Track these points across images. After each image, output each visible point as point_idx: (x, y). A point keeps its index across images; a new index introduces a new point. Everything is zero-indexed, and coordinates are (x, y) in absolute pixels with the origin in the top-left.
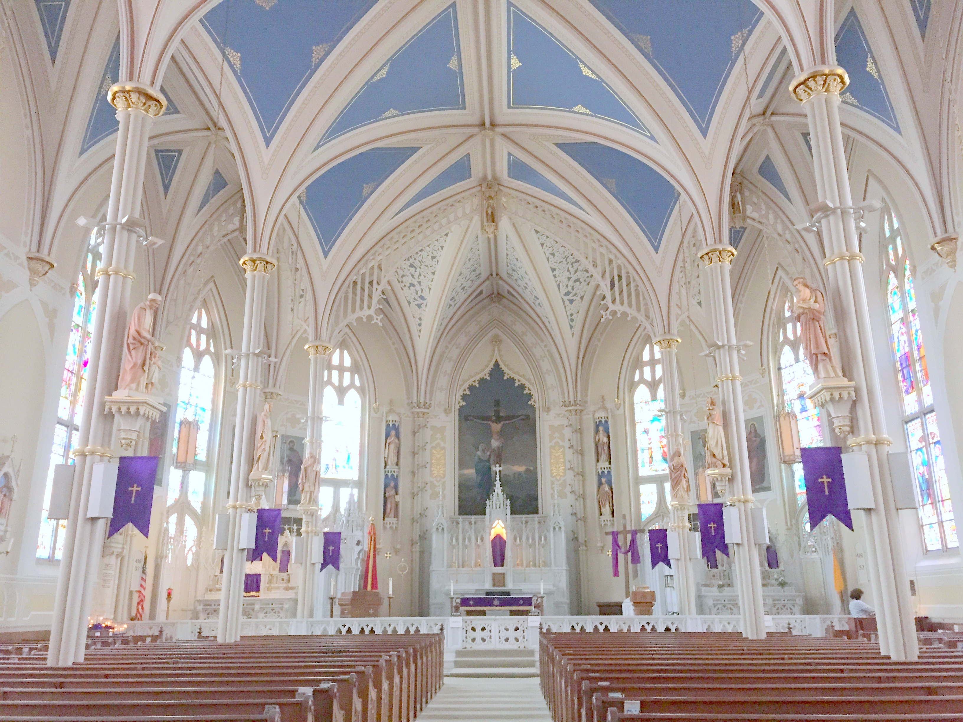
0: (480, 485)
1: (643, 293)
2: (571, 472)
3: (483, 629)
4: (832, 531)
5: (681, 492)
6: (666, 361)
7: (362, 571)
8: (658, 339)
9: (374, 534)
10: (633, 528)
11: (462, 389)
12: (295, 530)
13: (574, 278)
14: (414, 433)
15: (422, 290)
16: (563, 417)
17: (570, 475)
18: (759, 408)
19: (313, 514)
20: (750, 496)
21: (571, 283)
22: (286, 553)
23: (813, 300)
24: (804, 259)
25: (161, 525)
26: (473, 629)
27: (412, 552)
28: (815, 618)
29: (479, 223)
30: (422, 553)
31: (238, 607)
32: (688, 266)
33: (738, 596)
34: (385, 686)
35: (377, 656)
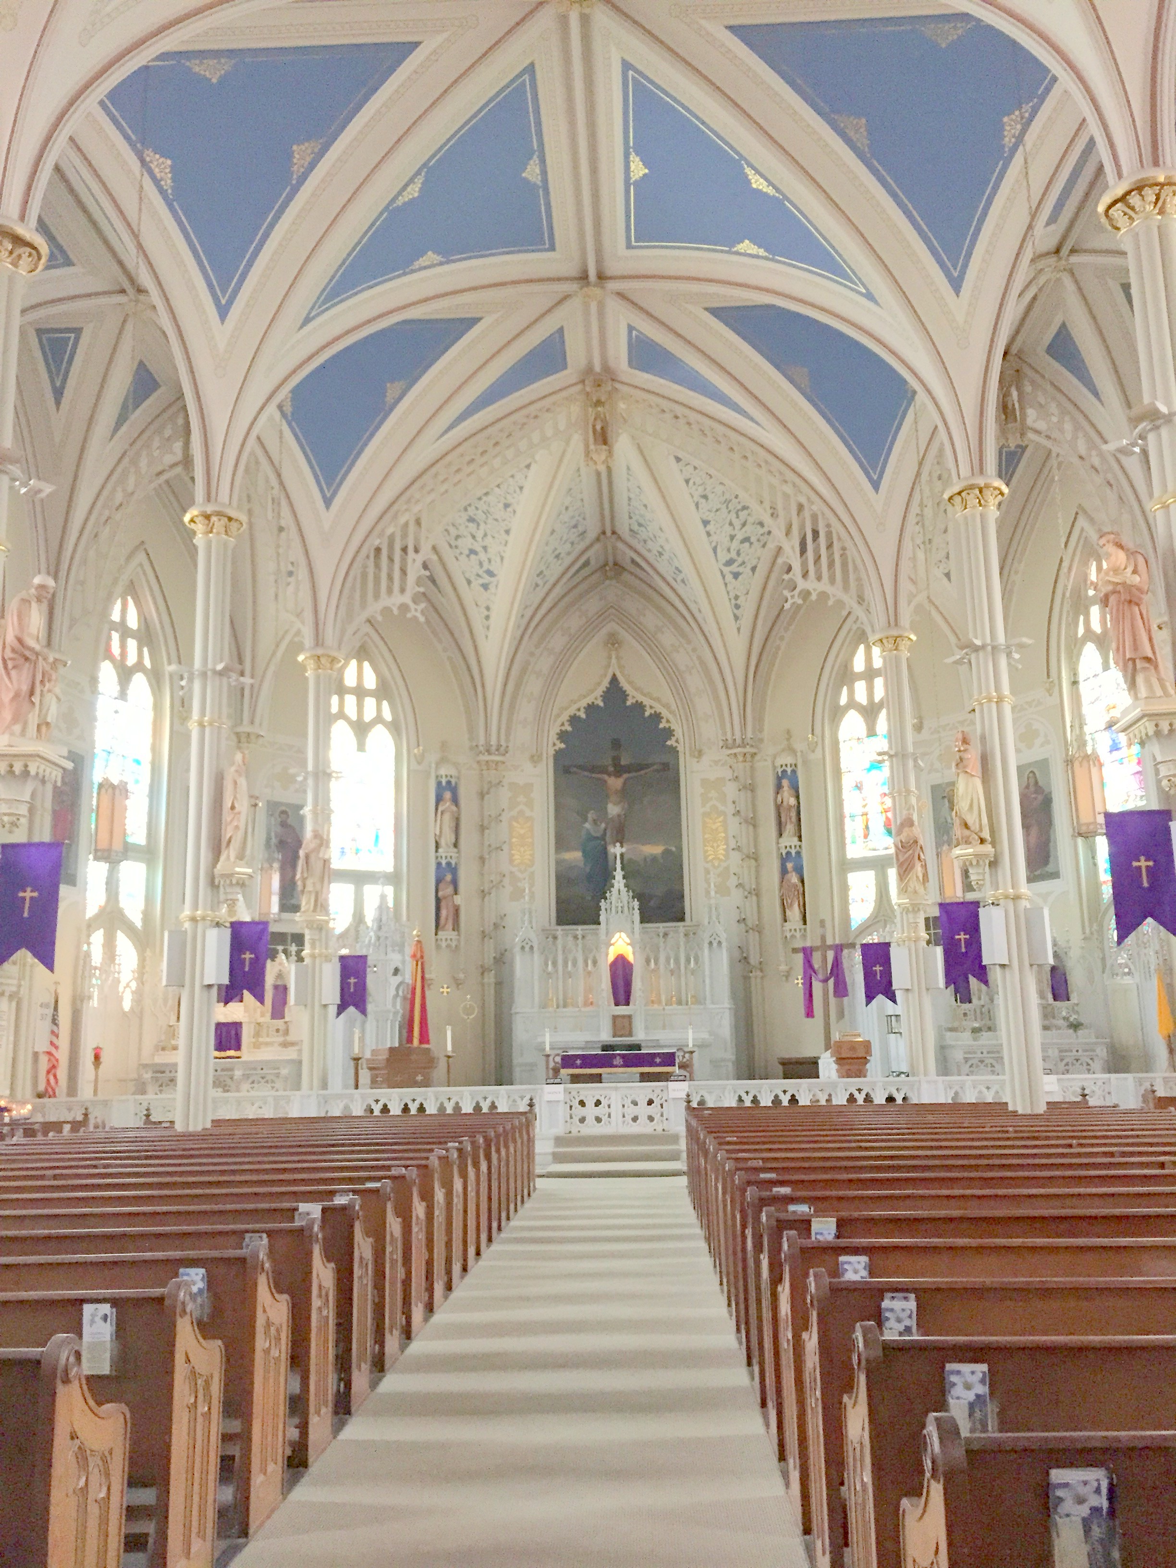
0: (589, 877)
1: (854, 561)
2: (736, 853)
3: (598, 1103)
4: (1156, 941)
5: (914, 884)
6: (891, 671)
7: (403, 1015)
8: (877, 636)
9: (422, 957)
10: (837, 942)
11: (559, 723)
12: (294, 953)
13: (740, 536)
14: (482, 795)
15: (490, 561)
16: (723, 765)
17: (736, 857)
18: (1042, 745)
19: (321, 928)
20: (1024, 888)
21: (735, 545)
22: (281, 989)
23: (1130, 569)
24: (1121, 498)
25: (78, 947)
26: (582, 1103)
27: (483, 985)
28: (1126, 1079)
29: (581, 447)
30: (499, 984)
31: (206, 1073)
32: (928, 512)
33: (1001, 1045)
34: (439, 1195)
35: (425, 1151)
